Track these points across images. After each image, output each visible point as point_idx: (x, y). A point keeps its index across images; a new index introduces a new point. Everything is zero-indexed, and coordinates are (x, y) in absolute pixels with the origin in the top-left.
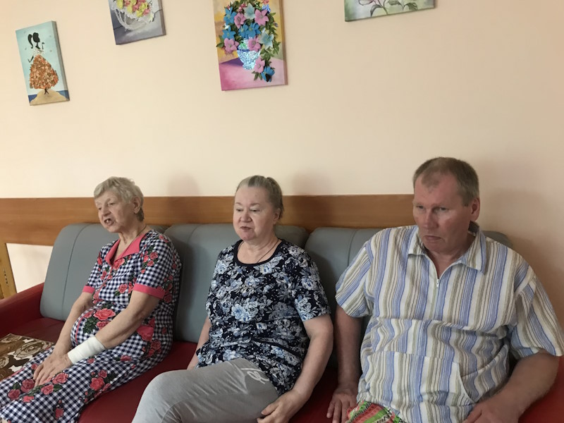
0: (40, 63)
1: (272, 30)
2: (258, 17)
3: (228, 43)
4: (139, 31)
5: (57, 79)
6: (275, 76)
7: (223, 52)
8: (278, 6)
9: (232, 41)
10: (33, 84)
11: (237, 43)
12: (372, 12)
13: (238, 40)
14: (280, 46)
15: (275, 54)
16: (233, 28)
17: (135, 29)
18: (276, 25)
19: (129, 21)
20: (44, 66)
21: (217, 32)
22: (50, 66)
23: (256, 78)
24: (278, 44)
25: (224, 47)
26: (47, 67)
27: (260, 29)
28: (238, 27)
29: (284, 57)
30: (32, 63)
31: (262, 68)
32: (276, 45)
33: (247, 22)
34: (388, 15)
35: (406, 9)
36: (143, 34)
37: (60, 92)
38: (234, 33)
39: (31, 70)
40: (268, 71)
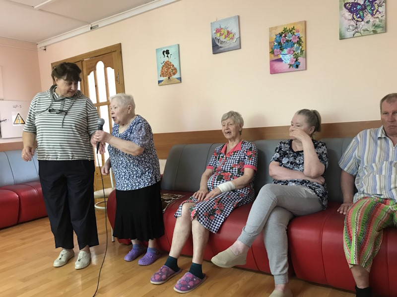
0: (168, 64)
1: (300, 45)
2: (294, 39)
3: (276, 51)
4: (227, 47)
5: (176, 72)
6: (300, 66)
7: (273, 55)
8: (304, 34)
9: (279, 50)
10: (162, 75)
11: (281, 51)
12: (354, 35)
13: (282, 49)
14: (304, 52)
15: (301, 56)
16: (280, 43)
17: (225, 46)
18: (302, 42)
19: (222, 42)
20: (170, 65)
21: (270, 46)
22: (173, 66)
23: (290, 67)
24: (303, 51)
25: (274, 53)
26: (172, 66)
27: (294, 44)
28: (282, 43)
29: (306, 57)
30: (163, 64)
31: (294, 62)
32: (302, 51)
33: (287, 41)
34: (362, 36)
35: (372, 33)
36: (229, 48)
37: (177, 78)
38: (280, 46)
39: (162, 68)
40: (297, 63)
